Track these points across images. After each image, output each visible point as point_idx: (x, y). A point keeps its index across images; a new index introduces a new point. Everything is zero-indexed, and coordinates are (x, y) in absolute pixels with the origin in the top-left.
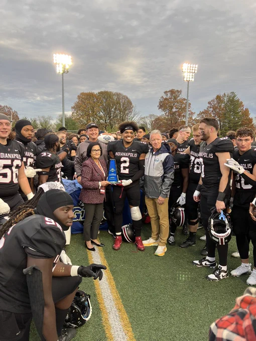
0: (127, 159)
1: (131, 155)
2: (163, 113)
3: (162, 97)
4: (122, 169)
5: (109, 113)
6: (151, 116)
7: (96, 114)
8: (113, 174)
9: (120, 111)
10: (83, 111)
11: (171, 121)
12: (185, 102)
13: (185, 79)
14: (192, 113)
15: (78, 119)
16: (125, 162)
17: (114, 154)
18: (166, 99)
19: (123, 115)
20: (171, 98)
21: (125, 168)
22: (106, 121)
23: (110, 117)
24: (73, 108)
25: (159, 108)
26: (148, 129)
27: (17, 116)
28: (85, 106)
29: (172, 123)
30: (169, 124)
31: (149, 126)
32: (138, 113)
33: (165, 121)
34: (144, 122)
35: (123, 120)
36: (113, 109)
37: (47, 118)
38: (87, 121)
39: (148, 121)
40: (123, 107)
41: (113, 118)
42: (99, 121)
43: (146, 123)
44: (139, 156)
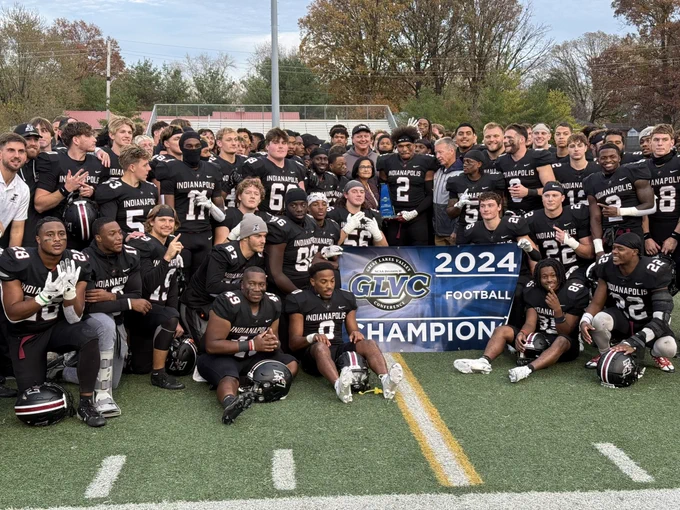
0: (406, 180)
1: (412, 173)
2: (633, 30)
4: (398, 195)
5: (432, 34)
6: (591, 39)
7: (384, 43)
8: (386, 205)
9: (471, 29)
10: (338, 33)
11: (665, 59)
15: (321, 62)
16: (403, 184)
17: (387, 174)
19: (483, 43)
21: (403, 194)
22: (418, 65)
23: (433, 52)
24: (303, 23)
25: (618, 12)
26: (577, 90)
27: (116, 57)
28: (346, 16)
29: (665, 65)
30: (655, 72)
31: (582, 79)
32: (540, 32)
33: (640, 59)
34: (565, 63)
35: (482, 60)
36: (444, 23)
37: (218, 62)
38: (353, 67)
39: (580, 59)
40: (482, 12)
41: (446, 54)
42: (393, 65)
43: (574, 69)
44: (423, 175)
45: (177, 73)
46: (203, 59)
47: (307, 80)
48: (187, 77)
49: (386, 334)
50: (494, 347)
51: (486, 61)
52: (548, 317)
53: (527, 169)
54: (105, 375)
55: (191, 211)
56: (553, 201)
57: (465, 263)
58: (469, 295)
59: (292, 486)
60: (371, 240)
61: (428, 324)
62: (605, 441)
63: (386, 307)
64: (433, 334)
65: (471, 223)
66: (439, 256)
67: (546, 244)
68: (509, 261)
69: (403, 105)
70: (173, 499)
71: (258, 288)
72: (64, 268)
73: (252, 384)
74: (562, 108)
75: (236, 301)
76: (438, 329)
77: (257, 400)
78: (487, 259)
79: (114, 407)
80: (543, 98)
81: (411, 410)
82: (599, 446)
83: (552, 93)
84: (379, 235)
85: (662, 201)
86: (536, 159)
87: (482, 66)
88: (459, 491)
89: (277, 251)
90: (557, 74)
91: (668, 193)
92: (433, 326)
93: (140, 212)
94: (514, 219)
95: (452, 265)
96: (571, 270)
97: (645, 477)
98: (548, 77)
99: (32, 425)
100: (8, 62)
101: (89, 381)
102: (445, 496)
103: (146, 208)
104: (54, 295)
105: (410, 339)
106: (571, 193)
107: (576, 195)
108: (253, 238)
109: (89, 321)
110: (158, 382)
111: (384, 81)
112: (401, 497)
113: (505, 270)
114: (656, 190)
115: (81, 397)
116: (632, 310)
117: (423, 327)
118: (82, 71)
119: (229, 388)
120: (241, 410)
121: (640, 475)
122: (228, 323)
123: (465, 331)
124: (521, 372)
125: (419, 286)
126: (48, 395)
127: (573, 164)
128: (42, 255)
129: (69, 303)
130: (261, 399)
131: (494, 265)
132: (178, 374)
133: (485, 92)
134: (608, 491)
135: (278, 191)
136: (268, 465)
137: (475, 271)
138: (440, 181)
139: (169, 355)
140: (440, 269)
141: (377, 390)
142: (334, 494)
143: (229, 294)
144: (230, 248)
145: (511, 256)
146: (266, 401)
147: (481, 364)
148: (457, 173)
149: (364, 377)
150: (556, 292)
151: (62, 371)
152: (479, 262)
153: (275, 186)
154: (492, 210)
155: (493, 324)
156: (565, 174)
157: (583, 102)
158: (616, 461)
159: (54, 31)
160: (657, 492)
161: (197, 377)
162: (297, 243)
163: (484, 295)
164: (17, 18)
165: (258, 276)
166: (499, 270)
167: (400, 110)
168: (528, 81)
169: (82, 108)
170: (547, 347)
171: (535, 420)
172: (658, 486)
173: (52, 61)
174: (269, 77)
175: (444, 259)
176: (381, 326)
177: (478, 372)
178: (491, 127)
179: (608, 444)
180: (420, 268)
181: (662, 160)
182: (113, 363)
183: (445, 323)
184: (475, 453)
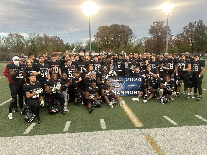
0: (120, 64)
1: (121, 63)
2: (152, 36)
3: (152, 26)
5: (117, 38)
6: (145, 38)
7: (109, 39)
8: (116, 69)
9: (124, 37)
10: (101, 38)
11: (158, 41)
12: (166, 28)
13: (166, 15)
14: (171, 36)
15: (98, 43)
16: (119, 65)
17: (116, 63)
18: (154, 27)
19: (126, 39)
20: (157, 27)
21: (119, 66)
22: (115, 43)
23: (118, 41)
24: (95, 36)
25: (149, 33)
26: (143, 47)
27: (62, 42)
28: (102, 35)
29: (158, 42)
30: (156, 44)
31: (143, 45)
32: (136, 37)
33: (153, 41)
34: (140, 42)
35: (126, 42)
36: (119, 36)
37: (80, 43)
38: (104, 43)
39: (143, 41)
40: (126, 34)
41: (120, 41)
42: (111, 43)
43: (142, 43)
44: (123, 63)
45: (73, 45)
46: (78, 42)
47: (96, 46)
48: (75, 46)
49: (116, 93)
50: (139, 96)
51: (127, 42)
52: (149, 90)
53: (143, 61)
54: (65, 104)
55: (81, 71)
56: (149, 67)
57: (132, 80)
58: (132, 86)
59: (105, 128)
60: (114, 76)
61: (124, 91)
62: (165, 116)
63: (117, 88)
64: (125, 93)
65: (134, 72)
66: (127, 78)
67: (148, 76)
68: (140, 79)
69: (113, 50)
70: (82, 132)
71: (95, 86)
72: (58, 84)
73: (94, 105)
74: (140, 50)
75: (91, 89)
76: (126, 92)
77: (95, 108)
78: (136, 79)
79: (67, 110)
80: (137, 48)
81: (126, 109)
82: (165, 117)
83: (139, 48)
84: (116, 74)
85: (170, 67)
86: (145, 59)
87: (126, 43)
88: (140, 128)
89: (99, 78)
90: (139, 44)
91: (172, 66)
92: (125, 91)
93: (71, 71)
94: (142, 71)
95: (129, 80)
96: (153, 80)
97: (176, 124)
98: (137, 45)
99: (52, 114)
100: (43, 43)
101: (62, 105)
102: (137, 130)
103: (72, 71)
104: (56, 89)
105: (121, 94)
106: (152, 66)
107: (153, 66)
108: (93, 76)
109: (62, 93)
110: (76, 104)
111: (109, 46)
112: (128, 130)
113: (139, 81)
114: (169, 65)
115: (61, 108)
116: (167, 89)
117: (123, 91)
118: (56, 45)
119: (90, 105)
120: (92, 111)
121: (175, 124)
122: (89, 93)
123: (131, 92)
124: (146, 101)
125: (123, 84)
126: (55, 109)
127: (152, 60)
128: (53, 80)
129: (58, 90)
130: (96, 108)
131: (137, 80)
132: (79, 102)
133: (127, 48)
134: (170, 127)
135: (96, 67)
136: (100, 123)
137: (133, 81)
138: (126, 64)
139: (78, 99)
140: (127, 81)
141: (118, 105)
142: (114, 130)
143: (89, 87)
144: (89, 78)
145: (140, 78)
146: (97, 108)
147: (137, 99)
148: (130, 63)
149: (115, 103)
150: (150, 85)
151: (56, 103)
152: (134, 79)
153: (96, 66)
154: (138, 70)
155: (137, 91)
156: (151, 62)
157: (144, 49)
158: (169, 120)
159: (51, 38)
160: (179, 128)
161: (83, 103)
162: (103, 76)
163: (135, 86)
164: (45, 36)
165: (95, 84)
166: (138, 81)
167: (112, 51)
168: (134, 46)
169: (57, 51)
170: (149, 96)
171: (150, 111)
172: (179, 126)
173: (51, 43)
174: (89, 45)
175: (128, 79)
176: (116, 91)
177: (137, 101)
178: (136, 54)
179: (166, 117)
180: (123, 81)
181: (171, 59)
182: (67, 101)
183: (128, 91)
184: (141, 119)
